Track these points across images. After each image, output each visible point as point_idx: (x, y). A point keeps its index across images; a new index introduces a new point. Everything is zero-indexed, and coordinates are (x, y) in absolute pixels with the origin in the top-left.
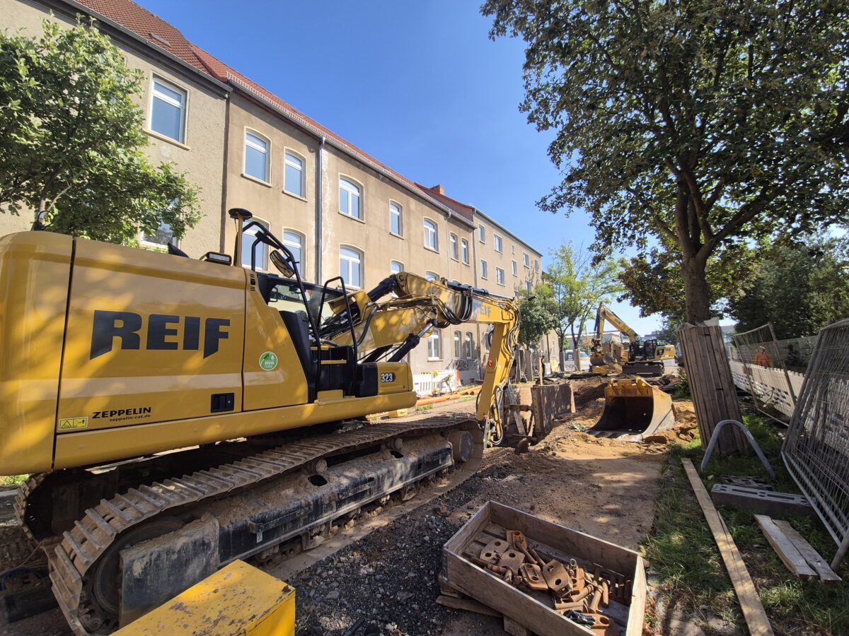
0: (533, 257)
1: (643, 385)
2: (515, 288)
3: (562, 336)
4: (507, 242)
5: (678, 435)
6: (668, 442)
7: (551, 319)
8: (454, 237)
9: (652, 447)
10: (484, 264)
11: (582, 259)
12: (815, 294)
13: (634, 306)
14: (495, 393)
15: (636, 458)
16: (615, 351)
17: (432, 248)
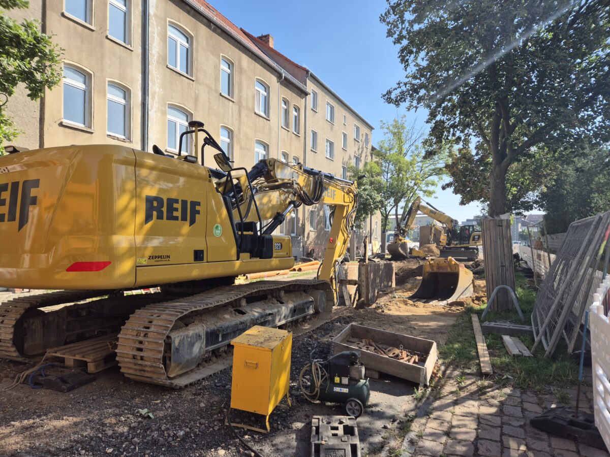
0: (364, 130)
1: (453, 263)
2: (343, 164)
3: (385, 217)
4: (340, 112)
5: (473, 301)
6: (465, 305)
7: (378, 199)
8: (286, 102)
9: (453, 308)
10: (314, 134)
11: (414, 137)
12: (596, 195)
13: (456, 194)
14: (334, 266)
15: (441, 314)
16: (435, 234)
17: (262, 114)
